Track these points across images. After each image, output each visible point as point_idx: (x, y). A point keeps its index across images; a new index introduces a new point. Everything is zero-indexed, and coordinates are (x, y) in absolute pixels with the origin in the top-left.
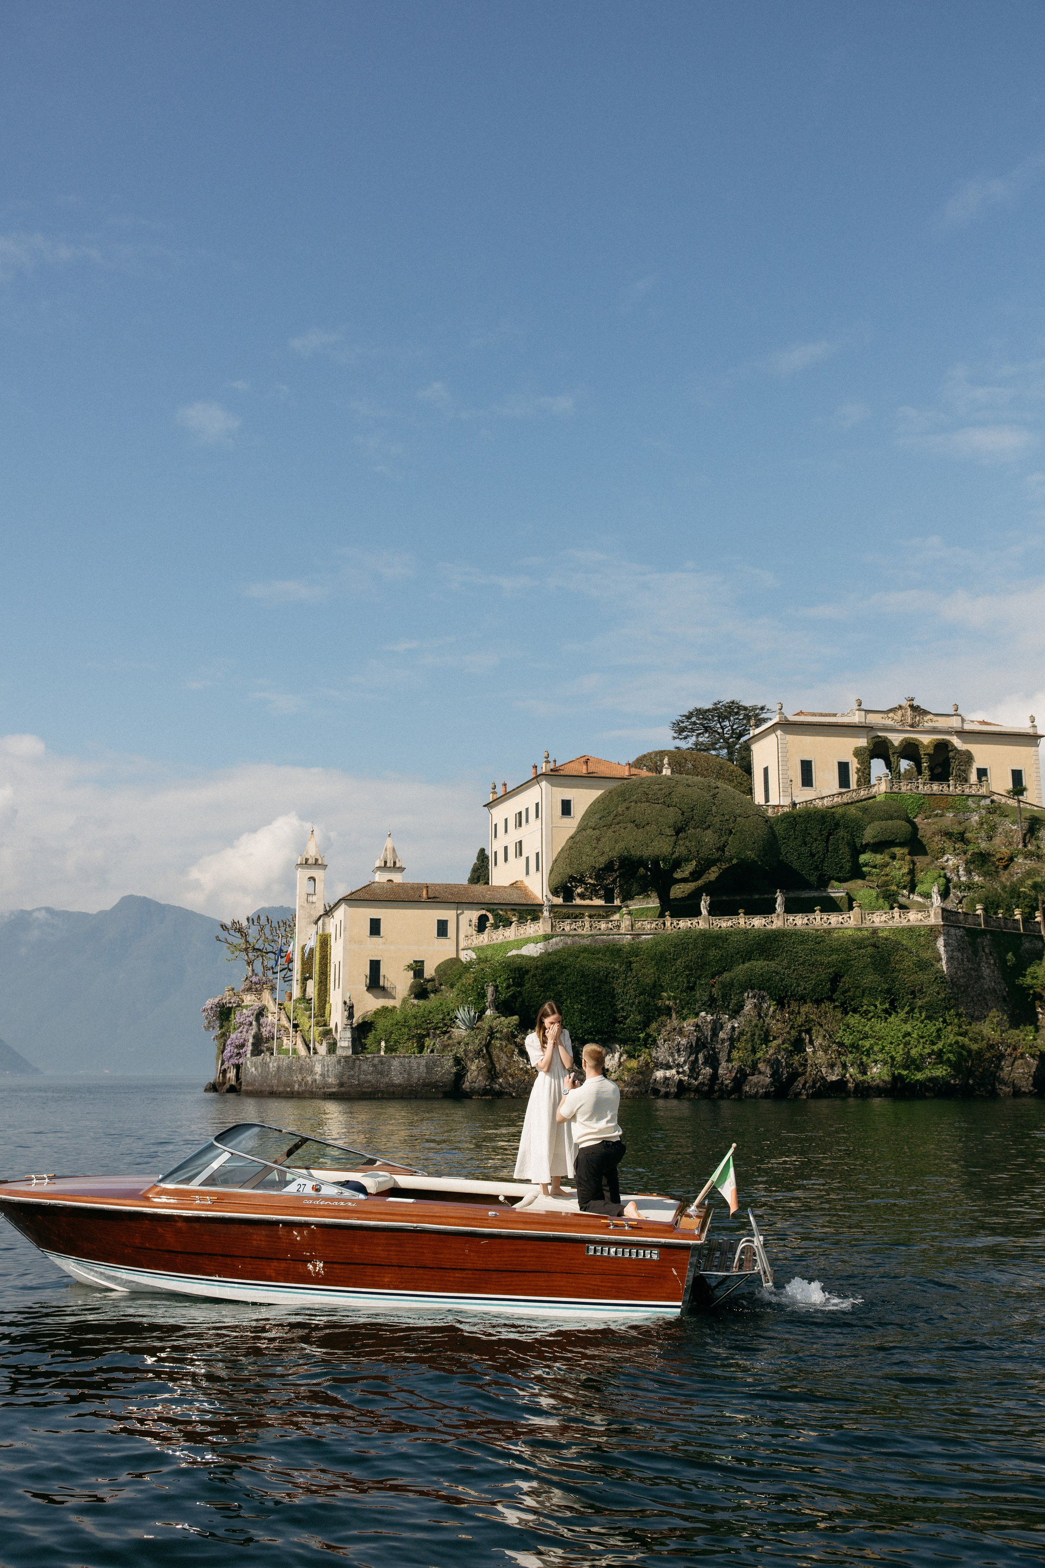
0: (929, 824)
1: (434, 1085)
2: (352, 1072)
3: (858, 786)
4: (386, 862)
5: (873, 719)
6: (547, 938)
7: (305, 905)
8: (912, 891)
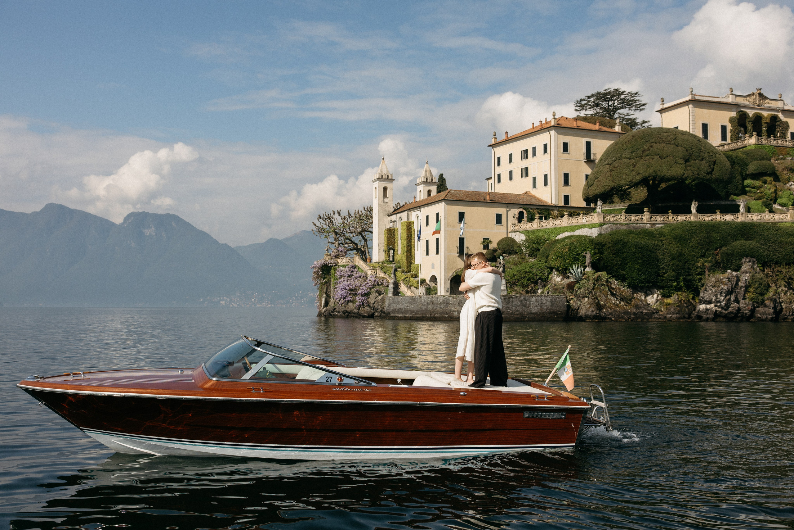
0: (779, 164)
1: (556, 313)
2: (508, 305)
3: (731, 140)
4: (427, 179)
5: (740, 101)
6: (601, 225)
7: (382, 204)
8: (775, 203)
